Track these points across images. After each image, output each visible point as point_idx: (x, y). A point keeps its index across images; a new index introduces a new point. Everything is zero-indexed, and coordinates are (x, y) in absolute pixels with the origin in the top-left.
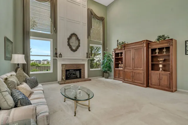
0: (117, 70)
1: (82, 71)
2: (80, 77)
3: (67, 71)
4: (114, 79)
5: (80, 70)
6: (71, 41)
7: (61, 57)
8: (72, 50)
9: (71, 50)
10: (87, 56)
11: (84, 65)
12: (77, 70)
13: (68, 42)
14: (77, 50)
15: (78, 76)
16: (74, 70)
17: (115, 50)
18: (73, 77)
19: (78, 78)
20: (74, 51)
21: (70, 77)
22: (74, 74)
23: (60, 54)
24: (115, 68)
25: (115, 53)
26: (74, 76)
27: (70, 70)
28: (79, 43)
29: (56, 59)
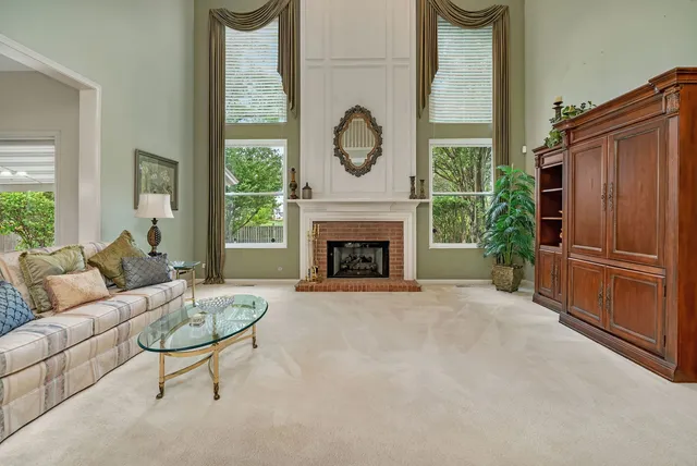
0: (548, 255)
1: (392, 250)
2: (386, 274)
3: (331, 245)
4: (535, 300)
5: (385, 245)
6: (345, 136)
7: (310, 198)
8: (350, 169)
9: (347, 170)
10: (413, 190)
11: (400, 224)
12: (374, 245)
13: (337, 141)
14: (368, 170)
15: (381, 271)
16: (364, 245)
17: (541, 153)
18: (359, 270)
19: (379, 276)
20: (358, 172)
21: (348, 268)
22: (364, 260)
23: (307, 187)
24: (541, 244)
25: (542, 171)
26: (363, 266)
27: (347, 242)
28: (379, 141)
29: (296, 205)
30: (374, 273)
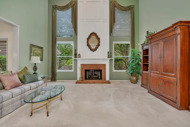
1: (103, 72)
2: (101, 79)
3: (86, 71)
4: (141, 86)
5: (101, 71)
6: (90, 40)
8: (91, 49)
10: (108, 55)
11: (105, 65)
12: (98, 71)
13: (87, 42)
14: (96, 50)
15: (100, 78)
16: (95, 71)
17: (143, 46)
19: (99, 79)
20: (94, 50)
21: (91, 77)
22: (95, 75)
23: (79, 55)
24: (143, 70)
26: (95, 76)
27: (90, 70)
28: (99, 42)
29: (76, 59)
30: (98, 78)
